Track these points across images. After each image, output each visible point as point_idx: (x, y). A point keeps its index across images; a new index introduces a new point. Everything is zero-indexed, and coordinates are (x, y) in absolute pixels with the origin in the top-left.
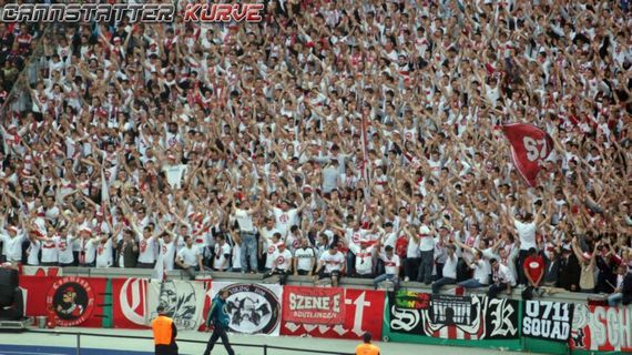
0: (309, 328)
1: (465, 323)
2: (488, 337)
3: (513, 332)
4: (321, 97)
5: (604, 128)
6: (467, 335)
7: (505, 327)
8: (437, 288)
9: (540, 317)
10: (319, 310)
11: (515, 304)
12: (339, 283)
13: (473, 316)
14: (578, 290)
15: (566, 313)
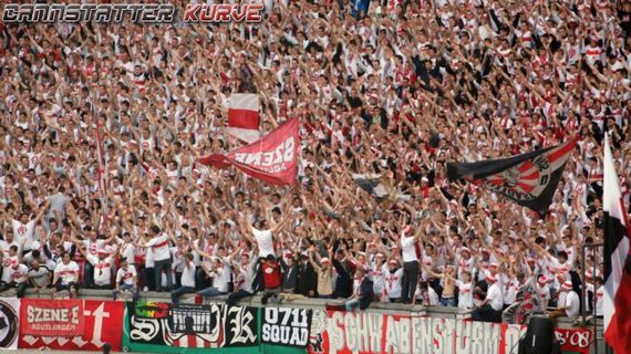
0: (47, 340)
1: (205, 332)
2: (227, 345)
3: (253, 339)
4: (56, 108)
5: (338, 135)
6: (207, 343)
7: (244, 334)
8: (176, 297)
9: (279, 323)
10: (58, 323)
11: (253, 311)
12: (78, 295)
13: (213, 324)
14: (316, 295)
15: (305, 319)
